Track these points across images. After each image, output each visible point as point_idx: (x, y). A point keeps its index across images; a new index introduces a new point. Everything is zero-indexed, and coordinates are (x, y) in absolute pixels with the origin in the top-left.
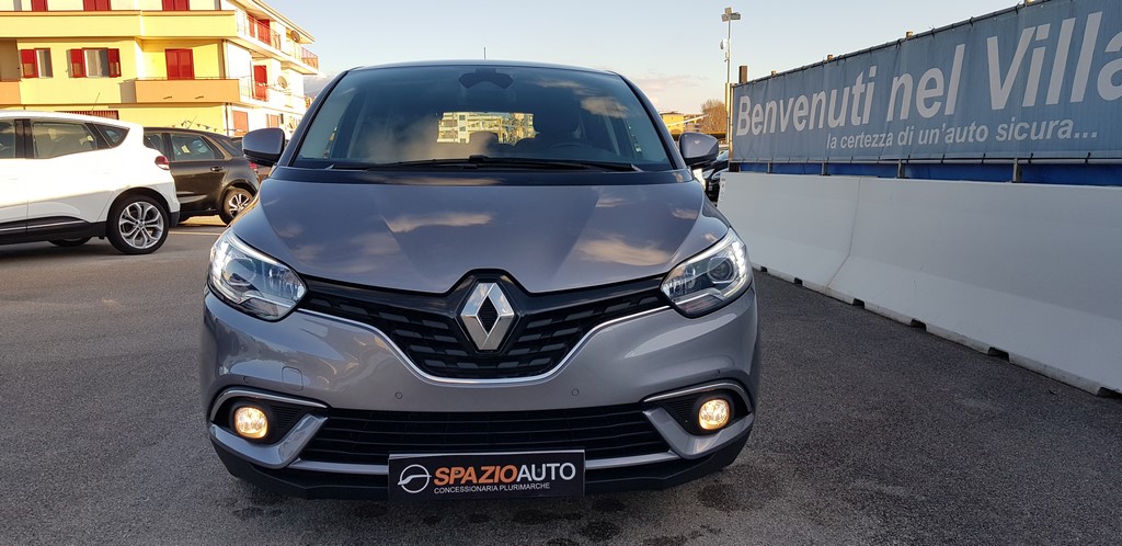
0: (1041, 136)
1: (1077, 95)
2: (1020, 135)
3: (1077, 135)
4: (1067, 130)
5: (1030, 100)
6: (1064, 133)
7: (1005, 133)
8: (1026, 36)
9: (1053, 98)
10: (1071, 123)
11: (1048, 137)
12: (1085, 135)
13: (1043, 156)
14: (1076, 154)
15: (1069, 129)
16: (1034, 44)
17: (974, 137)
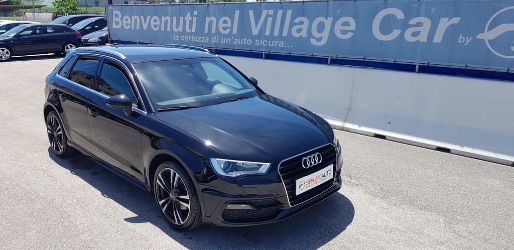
0: (272, 45)
1: (285, 34)
2: (265, 44)
3: (285, 46)
5: (268, 33)
6: (281, 45)
7: (258, 43)
8: (264, 13)
9: (276, 33)
10: (283, 42)
11: (275, 46)
12: (288, 47)
13: (273, 51)
14: (285, 52)
15: (283, 44)
16: (268, 16)
17: (246, 43)
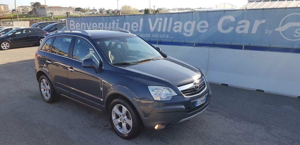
0: (162, 37)
2: (158, 36)
3: (169, 37)
4: (167, 36)
7: (154, 36)
8: (157, 19)
9: (164, 30)
10: (168, 35)
11: (164, 37)
12: (171, 37)
13: (163, 40)
14: (170, 40)
17: (147, 36)
